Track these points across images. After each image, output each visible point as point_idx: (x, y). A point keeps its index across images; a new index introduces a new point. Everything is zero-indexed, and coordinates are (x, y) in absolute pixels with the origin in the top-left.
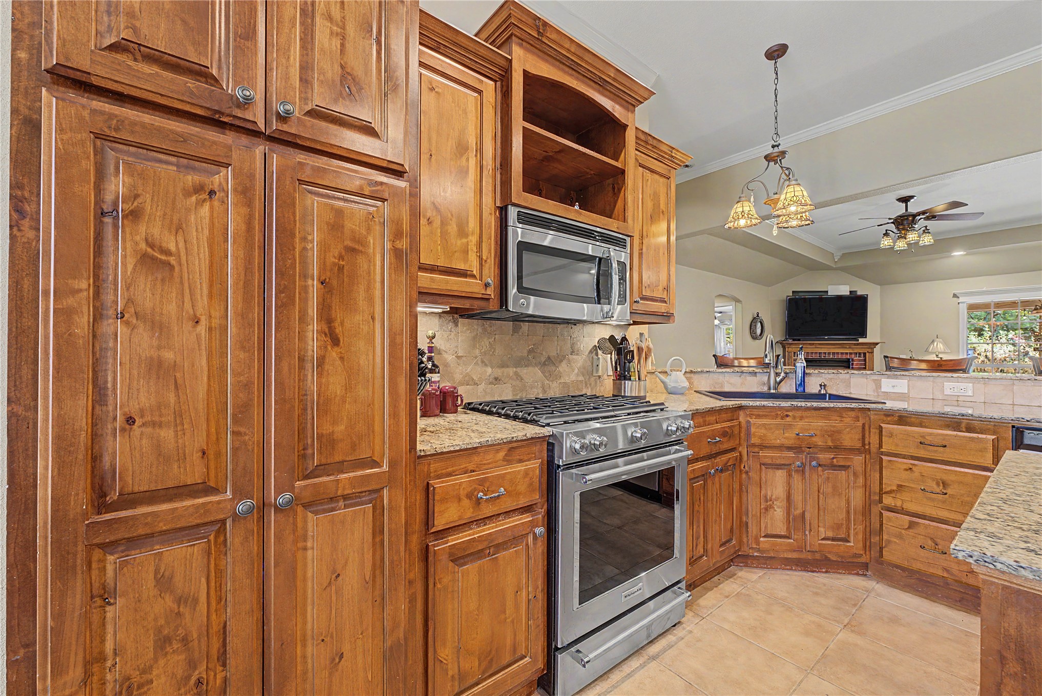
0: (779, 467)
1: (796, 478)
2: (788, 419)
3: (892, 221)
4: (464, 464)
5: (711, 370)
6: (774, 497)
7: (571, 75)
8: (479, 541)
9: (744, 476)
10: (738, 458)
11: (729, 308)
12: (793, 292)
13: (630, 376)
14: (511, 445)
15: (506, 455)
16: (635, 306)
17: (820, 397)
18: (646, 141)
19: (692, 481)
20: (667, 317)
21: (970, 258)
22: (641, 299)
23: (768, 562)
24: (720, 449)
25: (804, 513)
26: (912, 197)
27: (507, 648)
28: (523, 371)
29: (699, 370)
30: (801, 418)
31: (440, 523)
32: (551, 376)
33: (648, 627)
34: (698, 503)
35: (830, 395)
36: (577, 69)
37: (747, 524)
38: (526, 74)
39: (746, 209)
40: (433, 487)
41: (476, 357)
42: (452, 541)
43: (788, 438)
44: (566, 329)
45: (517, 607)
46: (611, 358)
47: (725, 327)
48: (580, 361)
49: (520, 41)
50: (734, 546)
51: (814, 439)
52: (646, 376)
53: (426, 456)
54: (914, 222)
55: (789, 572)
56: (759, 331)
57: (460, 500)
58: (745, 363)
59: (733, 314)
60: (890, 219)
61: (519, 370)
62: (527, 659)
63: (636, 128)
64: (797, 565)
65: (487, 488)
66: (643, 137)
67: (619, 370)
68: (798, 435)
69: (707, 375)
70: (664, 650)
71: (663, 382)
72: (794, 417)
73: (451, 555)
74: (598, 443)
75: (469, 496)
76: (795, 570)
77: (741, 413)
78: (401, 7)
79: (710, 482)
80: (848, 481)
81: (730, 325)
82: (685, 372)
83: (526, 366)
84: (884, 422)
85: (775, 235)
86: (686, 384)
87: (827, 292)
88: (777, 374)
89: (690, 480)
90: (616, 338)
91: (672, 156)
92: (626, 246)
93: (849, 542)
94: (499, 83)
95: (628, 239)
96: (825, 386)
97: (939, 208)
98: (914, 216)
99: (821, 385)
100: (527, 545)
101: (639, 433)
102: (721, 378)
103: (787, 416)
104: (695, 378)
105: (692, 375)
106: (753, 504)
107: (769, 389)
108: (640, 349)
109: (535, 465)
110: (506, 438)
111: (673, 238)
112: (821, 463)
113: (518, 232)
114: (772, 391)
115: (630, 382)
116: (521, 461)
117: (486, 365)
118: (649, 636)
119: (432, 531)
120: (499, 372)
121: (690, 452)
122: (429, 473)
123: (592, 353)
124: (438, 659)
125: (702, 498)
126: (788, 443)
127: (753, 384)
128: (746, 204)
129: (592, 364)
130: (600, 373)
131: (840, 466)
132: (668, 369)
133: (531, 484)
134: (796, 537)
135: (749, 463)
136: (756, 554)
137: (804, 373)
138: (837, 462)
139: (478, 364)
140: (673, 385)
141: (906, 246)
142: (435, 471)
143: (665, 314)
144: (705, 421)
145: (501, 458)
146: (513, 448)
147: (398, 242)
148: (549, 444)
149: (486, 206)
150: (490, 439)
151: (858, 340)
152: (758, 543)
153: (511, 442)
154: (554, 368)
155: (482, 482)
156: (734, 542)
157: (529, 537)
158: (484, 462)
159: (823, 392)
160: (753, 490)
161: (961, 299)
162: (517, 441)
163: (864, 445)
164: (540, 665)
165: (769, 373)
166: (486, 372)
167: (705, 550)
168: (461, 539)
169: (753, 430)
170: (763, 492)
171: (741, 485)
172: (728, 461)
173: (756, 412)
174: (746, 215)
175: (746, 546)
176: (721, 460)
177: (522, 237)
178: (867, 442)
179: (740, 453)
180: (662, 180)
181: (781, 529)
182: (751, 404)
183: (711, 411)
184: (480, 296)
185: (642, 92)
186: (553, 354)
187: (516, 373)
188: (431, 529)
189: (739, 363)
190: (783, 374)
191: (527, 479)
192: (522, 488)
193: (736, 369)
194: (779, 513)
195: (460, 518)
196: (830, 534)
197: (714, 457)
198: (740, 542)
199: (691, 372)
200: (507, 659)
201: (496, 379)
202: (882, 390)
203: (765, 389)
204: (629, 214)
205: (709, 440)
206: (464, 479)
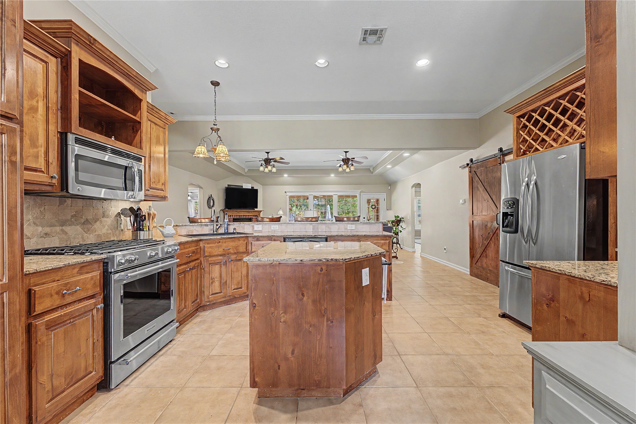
0: (216, 264)
1: (223, 268)
2: (220, 243)
3: (263, 160)
4: (53, 276)
5: (187, 224)
6: (215, 277)
7: (110, 68)
8: (64, 316)
9: (202, 271)
10: (200, 263)
11: (197, 191)
12: (228, 185)
13: (143, 229)
14: (82, 265)
15: (79, 270)
16: (147, 192)
17: (234, 233)
18: (152, 109)
19: (179, 275)
20: (164, 198)
21: (289, 178)
22: (151, 188)
23: (213, 305)
24: (191, 259)
25: (226, 281)
26: (270, 152)
27: (82, 369)
28: (67, 229)
29: (181, 224)
30: (225, 242)
31: (39, 309)
32: (88, 231)
33: (159, 342)
34: (182, 284)
35: (237, 233)
36: (113, 65)
37: (204, 292)
38: (80, 61)
39: (203, 150)
40: (34, 290)
41: (29, 220)
42: (47, 318)
43: (220, 251)
44: (99, 203)
45: (87, 347)
46: (130, 219)
47: (194, 201)
48: (108, 221)
49: (77, 42)
50: (198, 302)
51: (230, 250)
52: (152, 229)
53: (30, 274)
54: (270, 162)
55: (222, 307)
56: (212, 204)
57: (52, 296)
58: (203, 221)
59: (198, 194)
60: (262, 159)
61: (63, 228)
62: (94, 373)
63: (147, 101)
64: (225, 304)
65: (69, 288)
66: (151, 106)
67: (135, 225)
68: (224, 249)
69: (184, 227)
70: (167, 350)
71: (161, 231)
72: (222, 242)
73: (47, 325)
74: (134, 259)
75: (57, 293)
76: (224, 306)
77: (201, 242)
78: (14, 29)
79: (187, 274)
80: (241, 265)
81: (197, 200)
82: (174, 226)
83: (69, 226)
84: (253, 241)
85: (215, 164)
86: (174, 232)
87: (242, 186)
88: (217, 225)
89: (178, 274)
90: (134, 208)
91: (166, 118)
92: (142, 161)
93: (242, 288)
94: (59, 59)
95: (143, 158)
96: (235, 229)
97: (278, 159)
98: (271, 159)
99: (234, 229)
100: (92, 315)
101: (154, 253)
102: (191, 228)
103: (220, 242)
104: (179, 228)
105: (177, 227)
106: (206, 282)
107: (214, 232)
108: (149, 214)
109: (97, 274)
110: (80, 261)
111: (167, 156)
112: (232, 260)
113: (75, 149)
114: (215, 233)
115: (143, 232)
116: (87, 273)
117: (37, 225)
118: (159, 347)
119: (33, 315)
120: (47, 230)
121: (178, 260)
122: (30, 284)
123: (117, 217)
124: (39, 382)
125: (183, 282)
126: (220, 253)
127: (206, 230)
128: (203, 147)
129: (117, 223)
130: (122, 228)
131: (239, 260)
132: (164, 224)
133: (95, 284)
134: (224, 291)
135: (205, 264)
136: (208, 304)
137: (228, 225)
138: (238, 258)
139: (30, 225)
140: (167, 232)
141: (268, 171)
142: (33, 283)
143: (164, 197)
144: (184, 247)
145: (76, 272)
146: (83, 267)
147: (13, 157)
148: (104, 263)
149: (51, 131)
150: (70, 262)
151: (255, 210)
152: (208, 298)
153: (83, 263)
154: (91, 226)
155: (66, 284)
156: (198, 300)
157: (94, 311)
158: (65, 275)
159: (235, 232)
160: (207, 276)
161: (287, 194)
162: (86, 262)
163: (246, 250)
164: (101, 373)
165: (214, 225)
166: (37, 230)
167: (185, 306)
168: (53, 316)
169: (206, 249)
170: (210, 276)
171: (201, 274)
172: (195, 265)
173: (207, 242)
174: (203, 153)
175: (204, 302)
176: (192, 264)
177: (78, 152)
178: (248, 249)
179: (201, 260)
180: (161, 129)
181: (218, 290)
182: (205, 238)
183: (187, 242)
184: (47, 184)
185: (151, 86)
186: (90, 217)
187: (62, 230)
188: (33, 313)
189: (201, 221)
190: (219, 225)
191: (92, 281)
192: (89, 286)
193: (200, 224)
194: (217, 284)
195: (52, 305)
196: (236, 287)
197: (189, 263)
198: (201, 300)
199: (177, 226)
200: (82, 374)
201: (46, 234)
202: (255, 230)
203: (212, 232)
204: (144, 145)
205: (187, 255)
206: (55, 284)
